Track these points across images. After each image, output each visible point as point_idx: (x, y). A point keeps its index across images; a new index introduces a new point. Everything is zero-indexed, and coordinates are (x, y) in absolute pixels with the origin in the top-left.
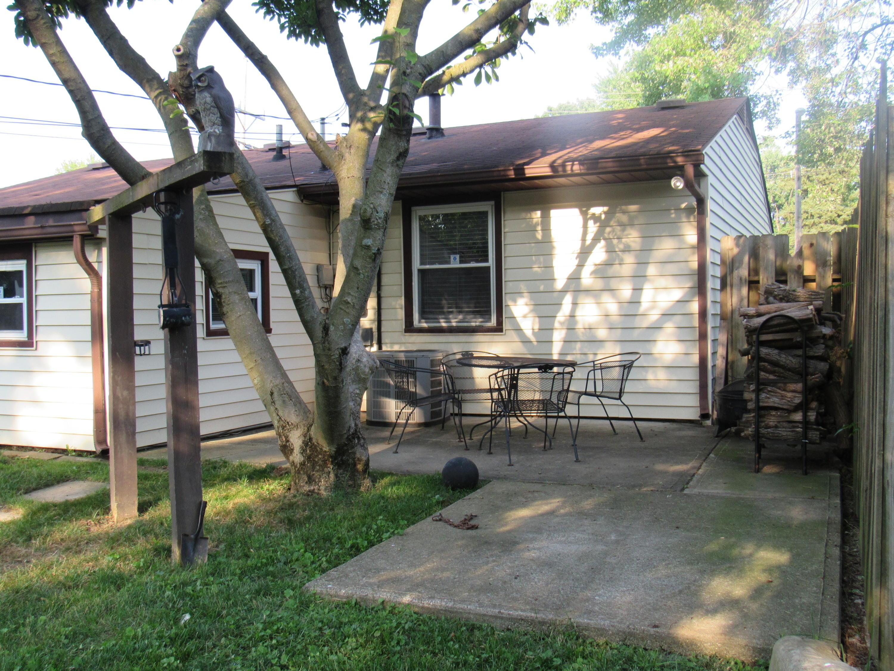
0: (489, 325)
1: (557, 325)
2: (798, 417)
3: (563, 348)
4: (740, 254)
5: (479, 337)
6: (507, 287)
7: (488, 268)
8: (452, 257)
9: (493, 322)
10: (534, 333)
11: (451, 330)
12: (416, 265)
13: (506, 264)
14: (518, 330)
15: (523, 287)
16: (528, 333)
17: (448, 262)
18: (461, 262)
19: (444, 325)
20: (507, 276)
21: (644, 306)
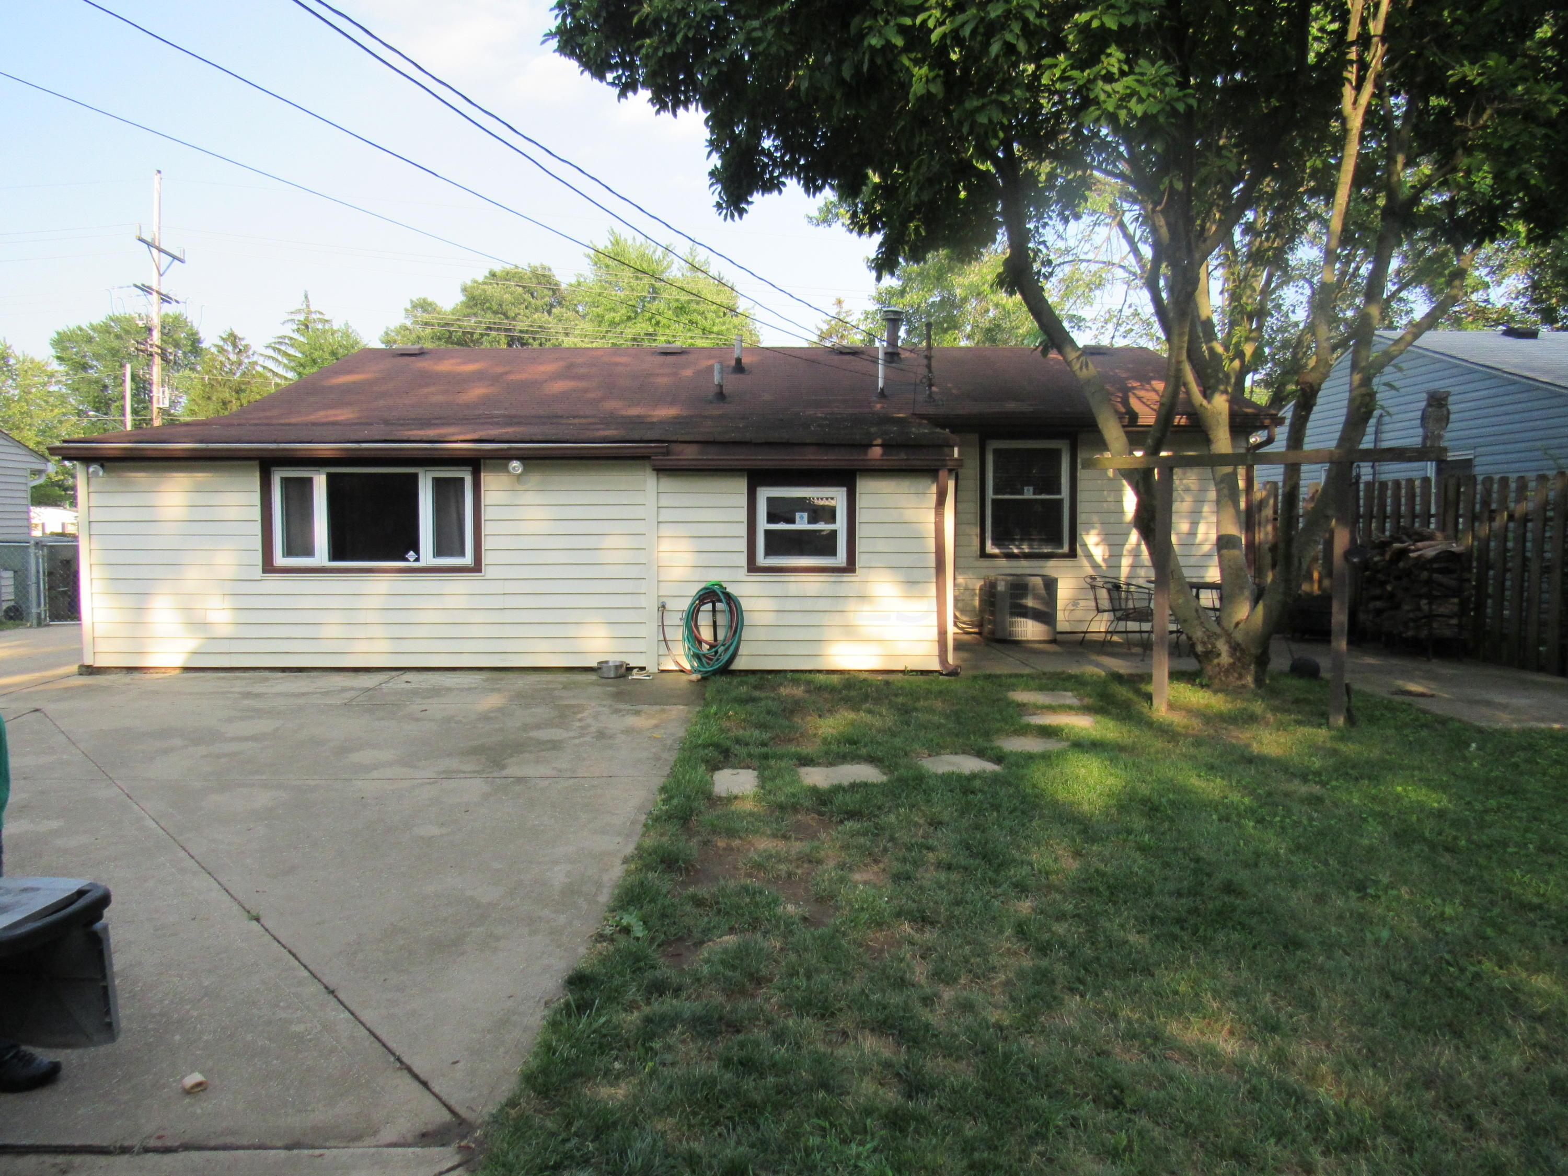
0: (1060, 551)
1: (1125, 553)
2: (1454, 621)
3: (1130, 572)
4: (1268, 497)
5: (1052, 563)
6: (1081, 518)
7: (1061, 501)
8: (1026, 489)
9: (1066, 549)
10: (1104, 560)
11: (1027, 556)
12: (990, 494)
13: (1080, 496)
14: (1089, 556)
15: (1095, 518)
16: (1099, 559)
17: (1022, 494)
18: (1034, 494)
19: (1016, 551)
20: (1080, 508)
21: (1200, 537)
